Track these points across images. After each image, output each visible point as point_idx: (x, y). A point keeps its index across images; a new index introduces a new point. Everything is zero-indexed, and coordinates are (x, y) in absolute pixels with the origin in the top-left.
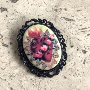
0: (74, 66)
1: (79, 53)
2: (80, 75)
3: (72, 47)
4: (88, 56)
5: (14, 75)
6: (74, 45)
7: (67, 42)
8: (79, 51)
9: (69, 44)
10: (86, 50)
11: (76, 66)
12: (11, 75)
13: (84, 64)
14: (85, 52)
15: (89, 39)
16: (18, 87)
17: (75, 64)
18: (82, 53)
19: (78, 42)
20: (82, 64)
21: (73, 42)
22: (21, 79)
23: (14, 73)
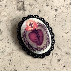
0: (48, 19)
1: (52, 11)
2: (51, 25)
3: (48, 6)
4: (59, 13)
5: (3, 21)
6: (50, 5)
7: (45, 2)
8: (52, 9)
9: (46, 4)
10: (58, 9)
11: (49, 19)
12: (1, 21)
13: (55, 18)
14: (56, 10)
15: (60, 2)
16: (5, 29)
17: (48, 18)
18: (55, 11)
19: (52, 3)
20: (53, 18)
21: (49, 3)
22: (8, 24)
23: (3, 20)
